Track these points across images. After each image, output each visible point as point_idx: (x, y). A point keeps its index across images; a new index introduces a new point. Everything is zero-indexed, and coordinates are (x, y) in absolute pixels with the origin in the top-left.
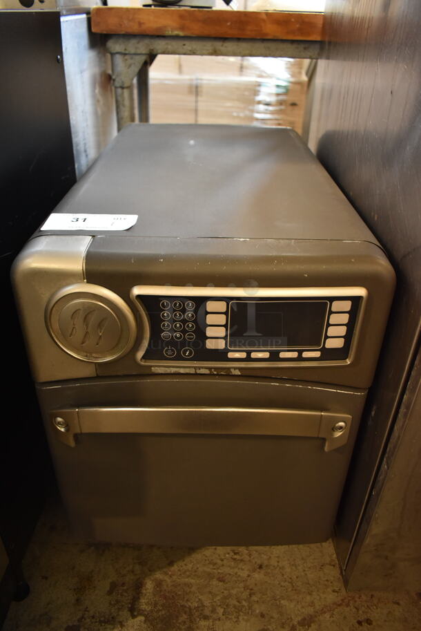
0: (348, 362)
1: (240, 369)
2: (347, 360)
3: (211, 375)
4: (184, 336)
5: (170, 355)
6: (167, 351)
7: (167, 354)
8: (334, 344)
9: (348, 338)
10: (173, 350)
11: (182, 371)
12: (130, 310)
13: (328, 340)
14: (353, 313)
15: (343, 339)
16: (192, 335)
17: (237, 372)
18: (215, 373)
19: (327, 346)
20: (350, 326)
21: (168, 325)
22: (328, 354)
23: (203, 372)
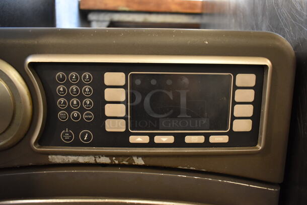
0: (259, 147)
1: (143, 156)
2: (258, 146)
3: (112, 165)
4: (82, 116)
5: (67, 140)
6: (64, 134)
7: (64, 138)
8: (242, 126)
9: (256, 118)
10: (70, 134)
11: (81, 160)
12: (23, 83)
13: (235, 122)
14: (258, 89)
15: (250, 121)
16: (91, 115)
17: (140, 161)
18: (117, 162)
19: (235, 129)
20: (257, 104)
21: (65, 103)
22: (237, 138)
23: (104, 162)
